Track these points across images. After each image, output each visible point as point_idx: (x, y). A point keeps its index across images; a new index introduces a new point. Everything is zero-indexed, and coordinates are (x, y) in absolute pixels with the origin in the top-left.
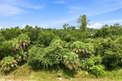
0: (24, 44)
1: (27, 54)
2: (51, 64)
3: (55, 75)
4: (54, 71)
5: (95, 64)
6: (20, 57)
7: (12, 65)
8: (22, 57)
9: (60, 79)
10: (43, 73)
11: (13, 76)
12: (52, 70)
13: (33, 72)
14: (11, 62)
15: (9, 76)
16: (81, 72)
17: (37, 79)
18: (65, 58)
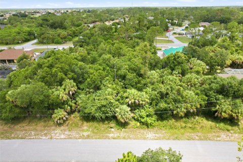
0: (71, 93)
1: (75, 103)
2: (103, 117)
3: (108, 126)
4: (106, 122)
5: (147, 116)
6: (69, 107)
7: (65, 118)
8: (71, 107)
9: (112, 130)
10: (95, 124)
11: (67, 128)
12: (105, 121)
13: (85, 123)
14: (63, 116)
15: (62, 128)
16: (133, 123)
17: (91, 130)
18: (117, 111)
